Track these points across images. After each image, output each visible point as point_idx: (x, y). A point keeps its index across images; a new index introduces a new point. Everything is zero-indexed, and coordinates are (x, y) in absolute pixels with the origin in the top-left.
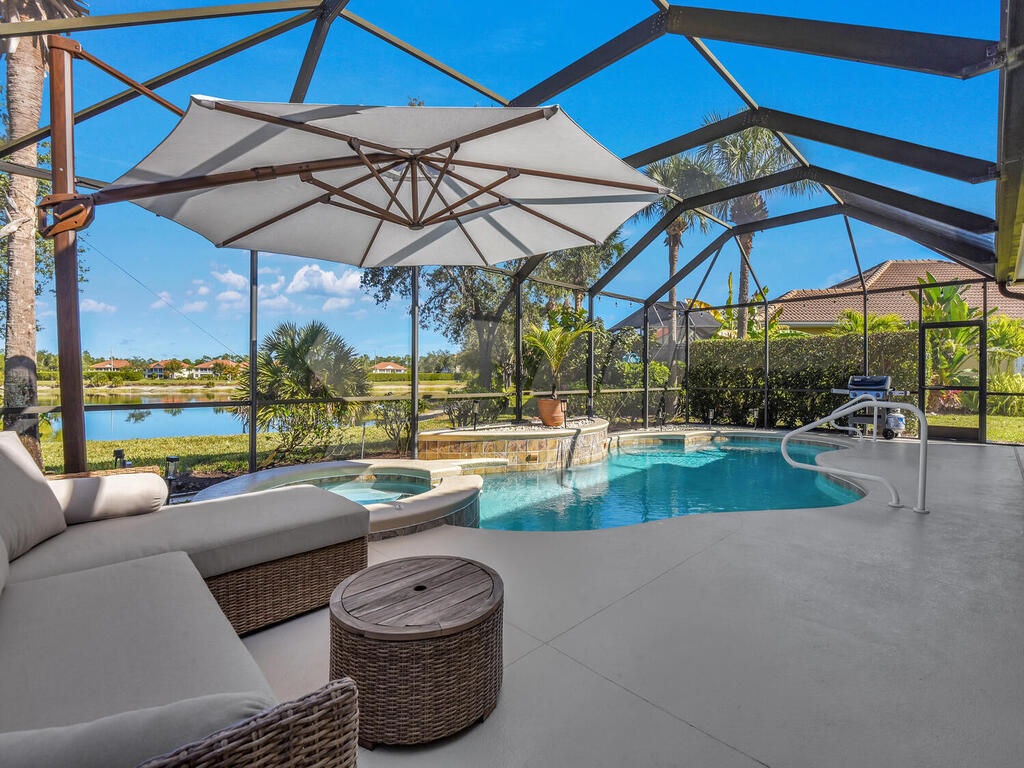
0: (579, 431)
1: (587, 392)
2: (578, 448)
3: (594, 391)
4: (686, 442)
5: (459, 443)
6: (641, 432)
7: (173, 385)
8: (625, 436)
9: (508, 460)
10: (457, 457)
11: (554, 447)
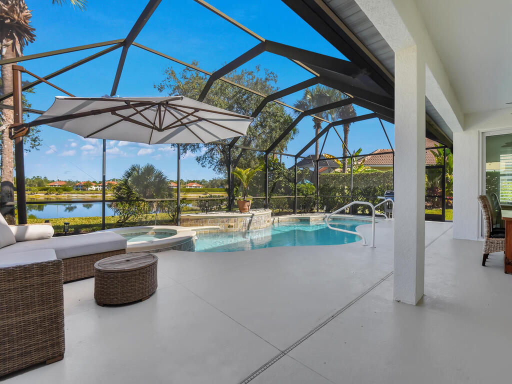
0: (253, 215)
1: (265, 197)
2: (253, 221)
3: (268, 197)
4: (311, 220)
5: (198, 219)
6: (293, 216)
7: (87, 194)
8: (282, 218)
9: (218, 227)
10: (197, 226)
11: (241, 222)
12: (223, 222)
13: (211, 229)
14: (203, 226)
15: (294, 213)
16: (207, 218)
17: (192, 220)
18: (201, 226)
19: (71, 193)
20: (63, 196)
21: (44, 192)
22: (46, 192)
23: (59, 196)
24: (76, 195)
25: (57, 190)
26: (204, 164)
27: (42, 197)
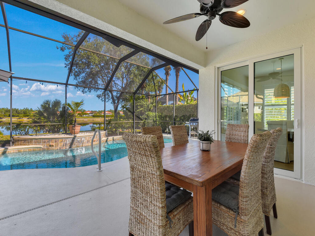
0: (75, 136)
5: (26, 140)
9: (42, 146)
10: (25, 145)
11: (62, 142)
12: (45, 142)
13: (34, 147)
14: (29, 145)
16: (32, 139)
17: (21, 140)
18: (28, 145)
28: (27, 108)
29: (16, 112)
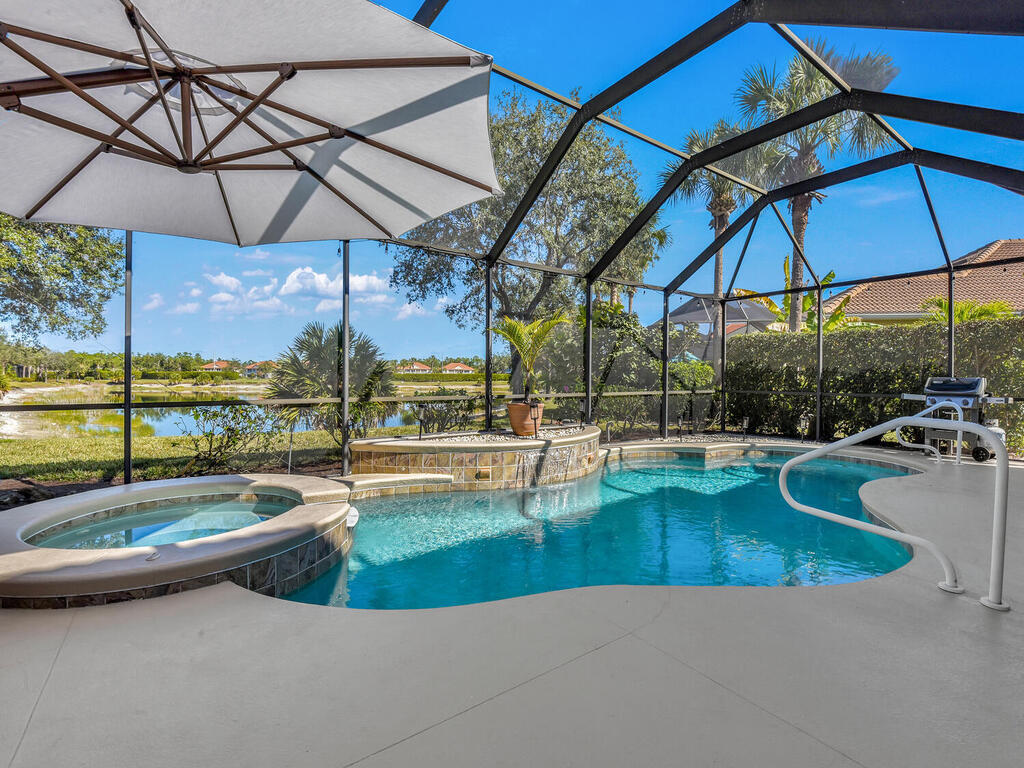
0: (548, 443)
1: (584, 394)
2: (547, 463)
3: (592, 394)
4: (708, 456)
5: (396, 454)
6: (658, 443)
8: (630, 447)
9: (452, 477)
10: (393, 471)
11: (513, 462)
12: (461, 463)
13: (427, 481)
14: (407, 471)
15: (661, 433)
16: (418, 451)
18: (402, 472)
19: (237, 383)
20: (223, 389)
21: (191, 380)
22: (194, 381)
23: (216, 389)
24: (245, 387)
25: (213, 378)
26: (463, 322)
27: (188, 389)
28: (186, 353)
29: (162, 365)
